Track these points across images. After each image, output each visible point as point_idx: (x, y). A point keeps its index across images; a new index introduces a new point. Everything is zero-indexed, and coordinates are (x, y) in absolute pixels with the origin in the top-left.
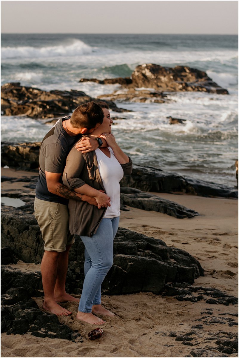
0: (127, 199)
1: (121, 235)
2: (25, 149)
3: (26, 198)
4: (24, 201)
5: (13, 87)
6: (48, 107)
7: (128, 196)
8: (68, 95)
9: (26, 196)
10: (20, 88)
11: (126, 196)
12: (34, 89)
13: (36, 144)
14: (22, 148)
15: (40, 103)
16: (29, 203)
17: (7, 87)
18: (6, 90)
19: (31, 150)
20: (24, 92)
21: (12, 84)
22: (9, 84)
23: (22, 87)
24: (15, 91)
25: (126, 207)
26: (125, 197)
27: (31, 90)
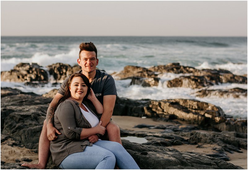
0: (242, 142)
1: (214, 165)
2: (165, 104)
3: (150, 138)
4: (147, 139)
5: (174, 66)
6: (199, 81)
7: (243, 140)
8: (216, 72)
9: (151, 136)
10: (179, 67)
11: (242, 140)
12: (190, 67)
13: (175, 100)
14: (164, 103)
15: (192, 78)
16: (151, 141)
17: (169, 66)
18: (168, 68)
19: (170, 105)
20: (182, 70)
21: (174, 64)
22: (171, 64)
23: (181, 66)
24: (175, 69)
25: (240, 149)
26: (240, 141)
27: (188, 68)
